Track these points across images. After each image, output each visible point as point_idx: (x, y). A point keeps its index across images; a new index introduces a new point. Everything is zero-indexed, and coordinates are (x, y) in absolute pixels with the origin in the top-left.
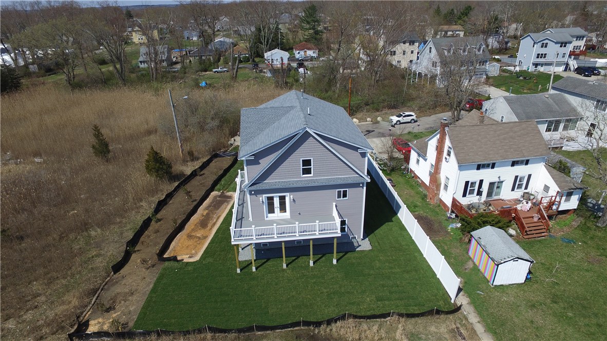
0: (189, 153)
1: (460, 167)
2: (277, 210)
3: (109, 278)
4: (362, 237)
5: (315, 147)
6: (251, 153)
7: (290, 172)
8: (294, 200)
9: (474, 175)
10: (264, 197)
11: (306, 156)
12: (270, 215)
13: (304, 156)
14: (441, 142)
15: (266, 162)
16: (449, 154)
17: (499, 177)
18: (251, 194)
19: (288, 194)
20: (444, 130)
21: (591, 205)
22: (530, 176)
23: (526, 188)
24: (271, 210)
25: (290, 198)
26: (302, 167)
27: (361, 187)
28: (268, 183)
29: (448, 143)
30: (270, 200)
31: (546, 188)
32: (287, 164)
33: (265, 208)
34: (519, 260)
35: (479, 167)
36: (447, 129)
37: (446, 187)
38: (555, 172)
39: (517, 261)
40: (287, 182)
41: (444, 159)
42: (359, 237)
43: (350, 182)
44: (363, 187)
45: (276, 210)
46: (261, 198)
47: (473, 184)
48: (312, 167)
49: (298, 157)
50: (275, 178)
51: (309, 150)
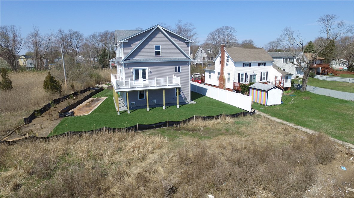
0: (71, 86)
1: (235, 63)
3: (22, 126)
5: (162, 38)
6: (127, 38)
7: (149, 53)
8: (151, 72)
9: (242, 70)
11: (158, 44)
13: (156, 44)
14: (222, 58)
15: (135, 45)
16: (228, 61)
17: (254, 72)
18: (125, 66)
19: (147, 67)
20: (223, 48)
22: (267, 72)
23: (267, 79)
24: (137, 78)
25: (149, 70)
26: (155, 51)
27: (188, 64)
28: (136, 59)
29: (226, 55)
30: (137, 72)
31: (276, 77)
32: (147, 48)
33: (134, 76)
35: (244, 65)
37: (229, 79)
39: (276, 89)
40: (147, 59)
41: (225, 64)
42: (188, 99)
43: (182, 60)
45: (140, 78)
46: (131, 70)
47: (242, 75)
48: (161, 50)
49: (153, 44)
50: (140, 56)
51: (159, 40)
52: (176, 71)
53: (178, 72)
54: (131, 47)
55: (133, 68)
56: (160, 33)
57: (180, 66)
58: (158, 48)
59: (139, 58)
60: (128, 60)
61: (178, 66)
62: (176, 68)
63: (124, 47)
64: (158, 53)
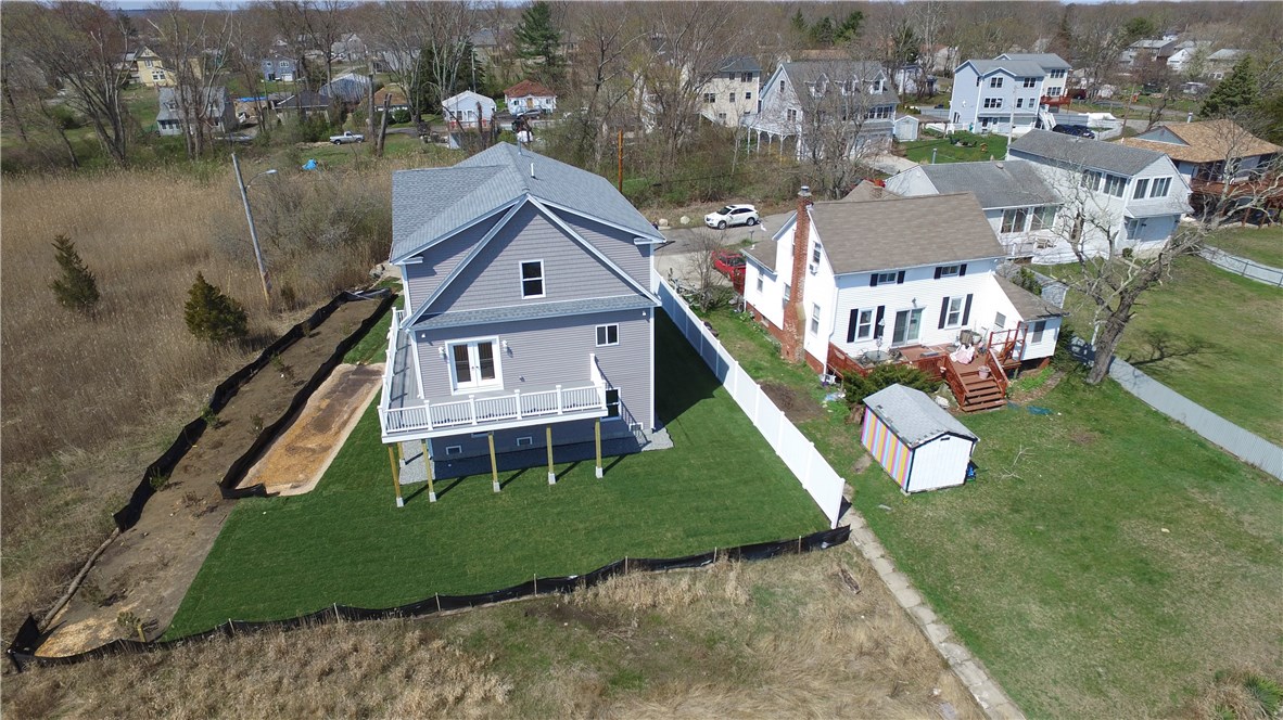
0: (284, 293)
1: (837, 279)
2: (476, 372)
3: (109, 541)
4: (652, 426)
5: (548, 236)
6: (417, 250)
7: (499, 290)
8: (509, 351)
9: (867, 298)
10: (446, 347)
11: (530, 256)
12: (461, 385)
13: (526, 256)
14: (801, 237)
15: (448, 270)
16: (817, 260)
17: (914, 301)
18: (419, 340)
19: (496, 337)
20: (805, 210)
21: (1077, 349)
22: (970, 297)
23: (965, 322)
24: (463, 373)
25: (501, 346)
26: (522, 280)
27: (644, 318)
28: (454, 314)
29: (813, 236)
30: (461, 353)
31: (1000, 319)
32: (490, 273)
33: (450, 368)
34: (952, 438)
35: (875, 280)
36: (809, 208)
37: (815, 323)
38: (1014, 287)
39: (948, 439)
40: (493, 312)
41: (808, 270)
42: (647, 425)
43: (621, 307)
44: (647, 318)
45: (472, 373)
46: (440, 349)
47: (865, 315)
48: (543, 278)
49: (512, 257)
50: (467, 303)
52: (601, 340)
54: (434, 273)
55: (447, 342)
57: (617, 324)
58: (531, 270)
59: (464, 309)
60: (427, 322)
61: (606, 326)
62: (601, 331)
63: (411, 276)
64: (533, 288)
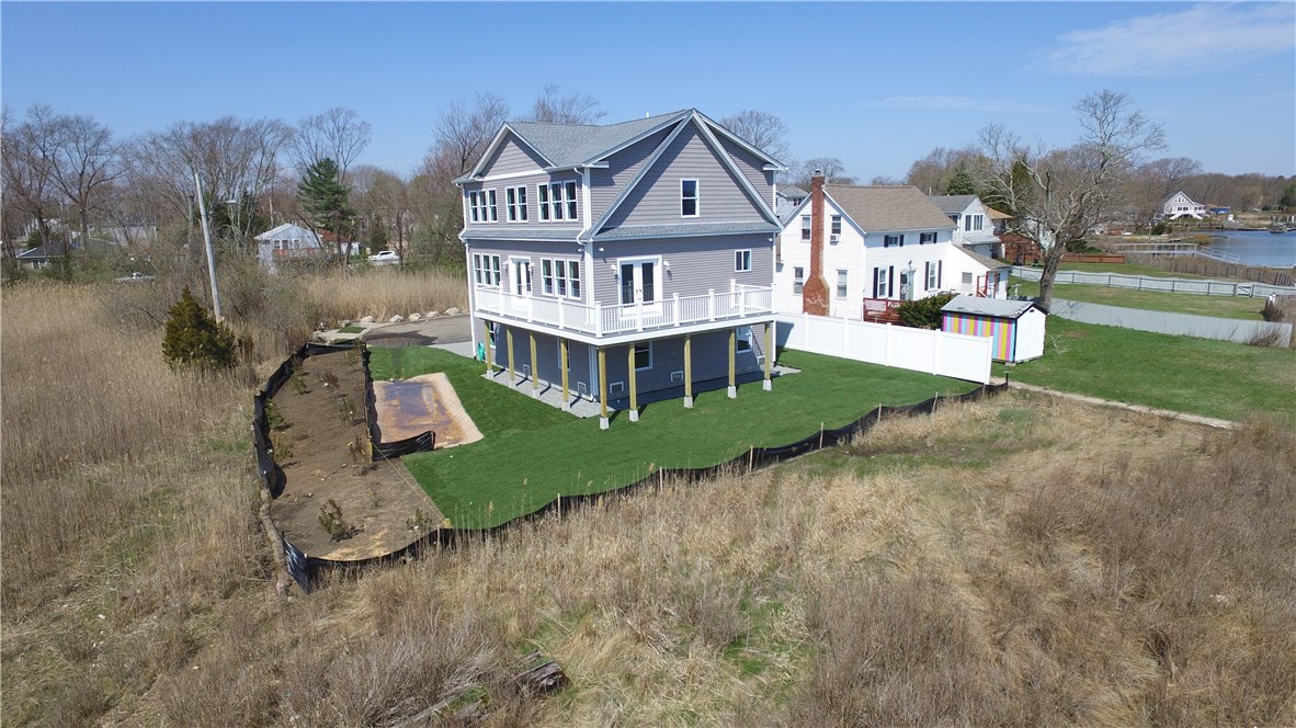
1: (866, 237)
2: (638, 295)
4: (774, 359)
5: (702, 156)
6: (603, 154)
8: (670, 273)
9: (882, 258)
10: (616, 265)
11: (689, 174)
13: (686, 174)
14: (819, 214)
16: (836, 231)
18: (596, 255)
19: (660, 257)
20: (820, 189)
22: (940, 262)
23: (939, 287)
25: (662, 267)
26: (682, 198)
29: (829, 211)
30: (627, 271)
32: (658, 188)
33: (619, 288)
34: (1036, 310)
35: (888, 241)
36: (824, 188)
37: (843, 289)
39: (1033, 310)
40: (659, 228)
41: (826, 243)
44: (771, 245)
45: (636, 297)
46: (613, 266)
47: (883, 274)
48: (697, 197)
49: (676, 174)
50: (638, 218)
51: (693, 162)
52: (739, 268)
53: (743, 270)
54: (612, 183)
55: (619, 260)
56: (696, 137)
57: (750, 250)
58: (689, 188)
59: (632, 226)
60: (607, 233)
61: (742, 251)
62: (739, 254)
63: (593, 185)
64: (689, 208)
